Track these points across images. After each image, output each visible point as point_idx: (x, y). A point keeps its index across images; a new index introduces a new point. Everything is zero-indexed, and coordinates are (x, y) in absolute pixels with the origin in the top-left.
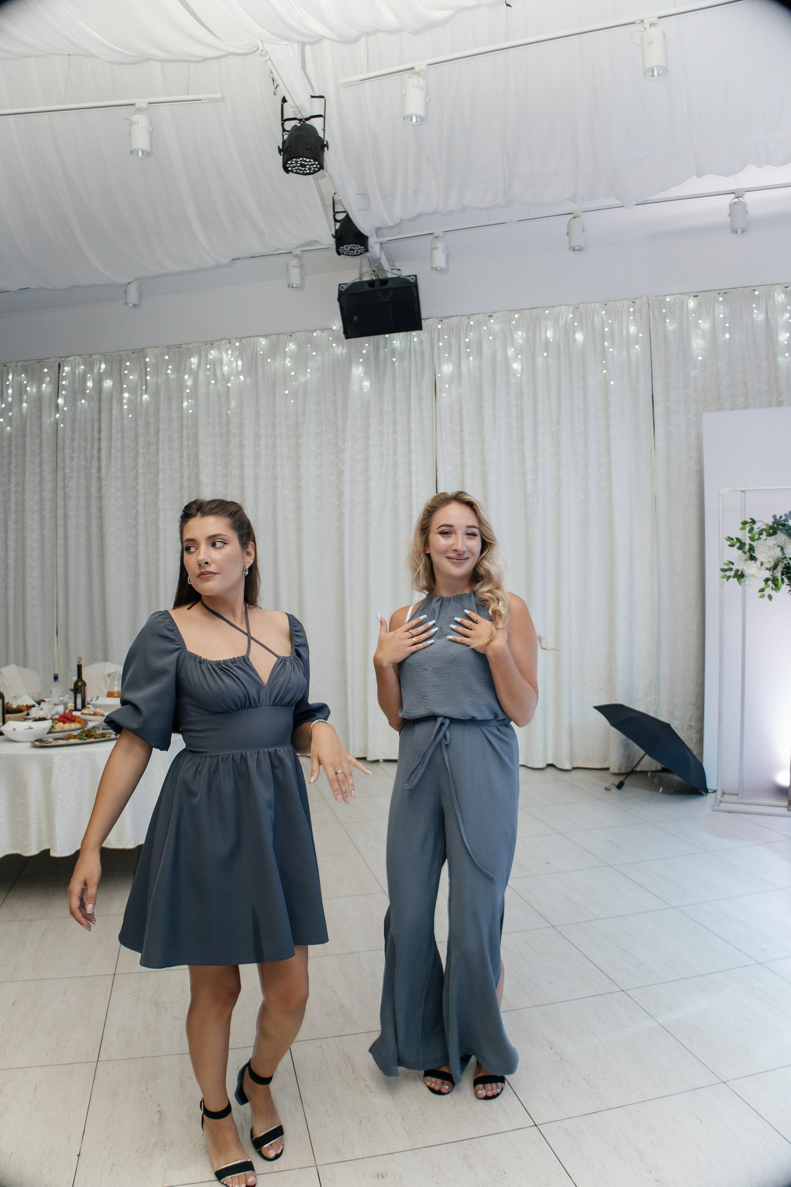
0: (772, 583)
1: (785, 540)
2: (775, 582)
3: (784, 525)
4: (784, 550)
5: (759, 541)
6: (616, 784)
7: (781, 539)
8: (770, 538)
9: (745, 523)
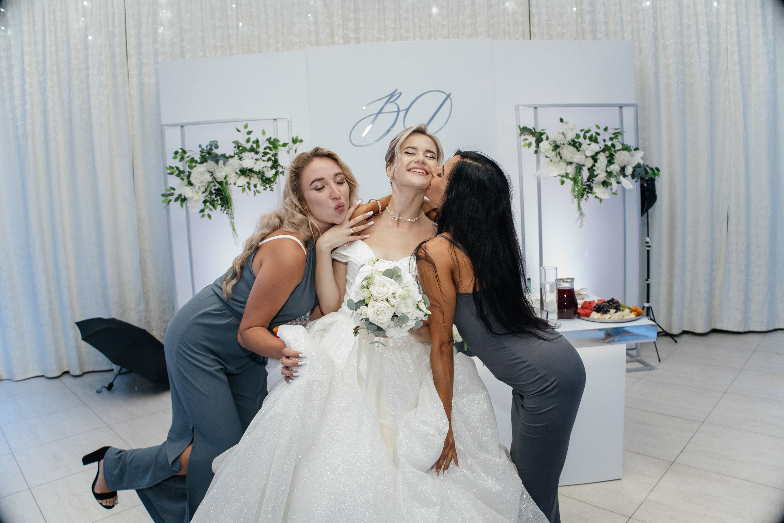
0: (210, 204)
1: (214, 166)
2: (212, 203)
3: (209, 153)
4: (214, 175)
5: (195, 169)
6: (107, 386)
7: (211, 166)
8: (201, 165)
9: (176, 153)
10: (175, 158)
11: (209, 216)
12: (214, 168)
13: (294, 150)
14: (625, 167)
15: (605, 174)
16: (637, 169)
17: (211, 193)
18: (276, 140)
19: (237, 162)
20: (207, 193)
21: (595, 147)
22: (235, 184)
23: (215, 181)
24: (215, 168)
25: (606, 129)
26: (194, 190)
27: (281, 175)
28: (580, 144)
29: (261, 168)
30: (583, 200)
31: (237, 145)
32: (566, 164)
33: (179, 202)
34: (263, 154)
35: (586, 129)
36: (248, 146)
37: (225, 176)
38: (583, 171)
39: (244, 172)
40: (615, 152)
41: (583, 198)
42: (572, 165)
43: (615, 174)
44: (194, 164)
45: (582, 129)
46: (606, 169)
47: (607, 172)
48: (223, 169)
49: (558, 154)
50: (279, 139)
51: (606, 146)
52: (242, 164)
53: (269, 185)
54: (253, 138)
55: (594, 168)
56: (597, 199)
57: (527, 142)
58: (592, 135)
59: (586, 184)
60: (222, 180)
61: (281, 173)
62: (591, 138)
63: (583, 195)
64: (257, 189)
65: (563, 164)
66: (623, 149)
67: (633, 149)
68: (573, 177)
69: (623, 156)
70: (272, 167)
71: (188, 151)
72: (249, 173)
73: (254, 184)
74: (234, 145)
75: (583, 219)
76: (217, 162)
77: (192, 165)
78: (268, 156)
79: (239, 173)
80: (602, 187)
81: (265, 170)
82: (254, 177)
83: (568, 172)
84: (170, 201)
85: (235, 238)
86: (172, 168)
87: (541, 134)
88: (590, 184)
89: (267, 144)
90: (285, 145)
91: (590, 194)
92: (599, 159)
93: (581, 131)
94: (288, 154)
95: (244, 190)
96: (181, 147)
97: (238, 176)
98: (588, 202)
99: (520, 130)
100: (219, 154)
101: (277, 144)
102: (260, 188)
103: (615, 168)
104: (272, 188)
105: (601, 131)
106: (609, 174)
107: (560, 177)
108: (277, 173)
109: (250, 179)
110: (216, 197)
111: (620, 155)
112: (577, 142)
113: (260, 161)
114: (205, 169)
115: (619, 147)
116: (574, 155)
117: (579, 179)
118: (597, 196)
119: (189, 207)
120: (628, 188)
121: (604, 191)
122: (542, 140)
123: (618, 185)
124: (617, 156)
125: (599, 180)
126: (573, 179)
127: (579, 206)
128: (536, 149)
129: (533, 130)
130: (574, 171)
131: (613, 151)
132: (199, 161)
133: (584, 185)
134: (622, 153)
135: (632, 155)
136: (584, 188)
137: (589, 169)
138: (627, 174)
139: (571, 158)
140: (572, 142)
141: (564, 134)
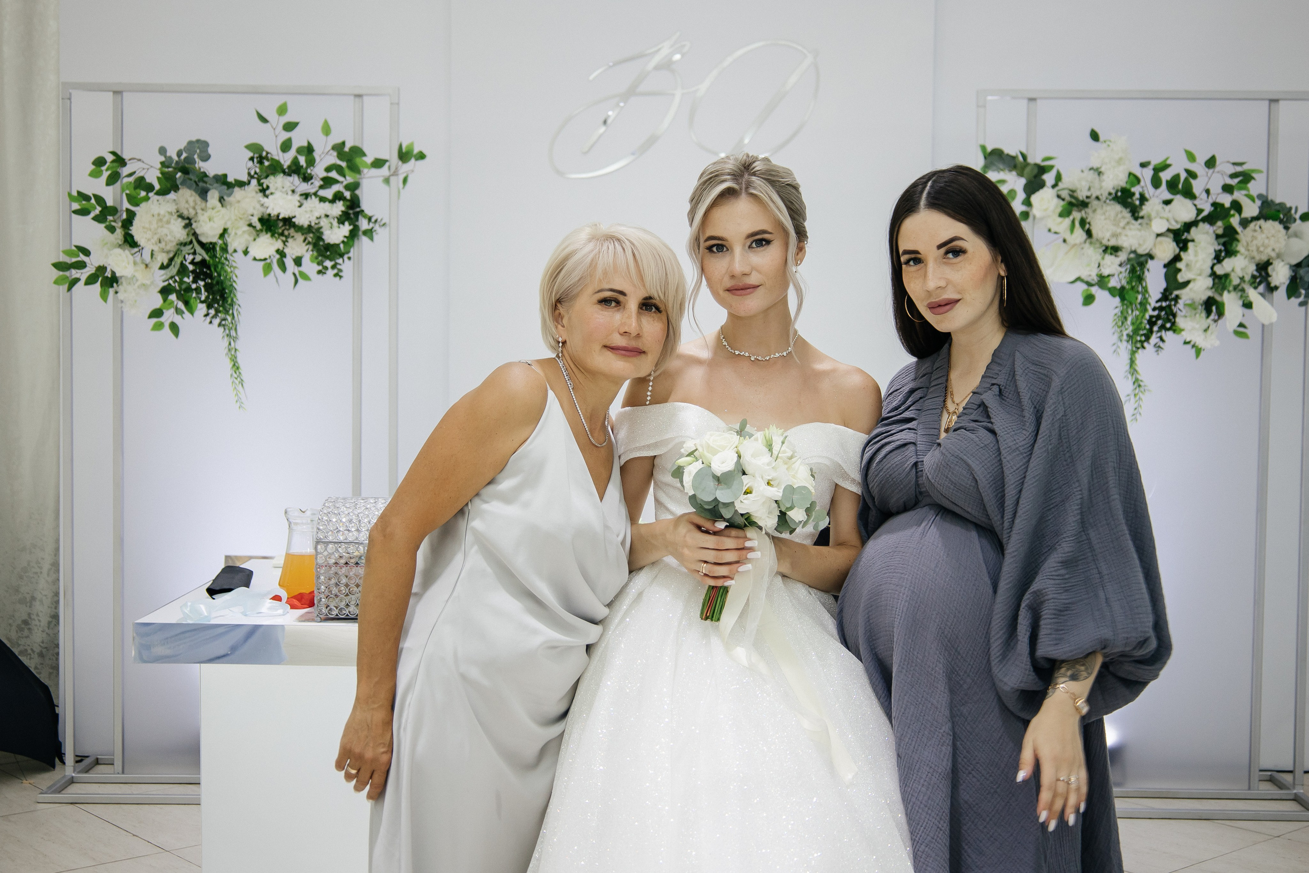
0: (178, 298)
1: (196, 204)
2: (185, 295)
3: (185, 171)
4: (194, 226)
5: (143, 205)
7: (187, 202)
8: (160, 198)
9: (99, 162)
10: (95, 174)
11: (174, 328)
12: (194, 208)
13: (401, 177)
14: (1268, 263)
15: (1209, 282)
16: (1302, 272)
17: (183, 270)
18: (357, 152)
19: (253, 197)
20: (173, 270)
21: (1183, 210)
22: (246, 252)
23: (194, 241)
24: (198, 208)
25: (1211, 163)
26: (138, 258)
27: (365, 239)
28: (1143, 199)
29: (315, 218)
30: (1149, 347)
31: (256, 155)
32: (1101, 250)
33: (98, 286)
34: (322, 183)
35: (1156, 161)
36: (286, 160)
37: (221, 231)
38: (1148, 270)
39: (271, 225)
40: (1245, 223)
41: (1149, 343)
42: (1120, 253)
43: (1236, 281)
44: (143, 194)
45: (1144, 160)
46: (1212, 268)
47: (1213, 274)
48: (218, 211)
49: (1077, 224)
50: (365, 150)
51: (1215, 205)
52: (266, 205)
53: (333, 263)
54: (299, 139)
55: (1179, 265)
56: (1189, 346)
58: (1177, 177)
59: (1158, 305)
60: (214, 240)
61: (365, 233)
62: (1172, 185)
63: (1148, 338)
64: (303, 268)
65: (1092, 253)
66: (1263, 216)
67: (1297, 216)
68: (1118, 287)
69: (1264, 236)
70: (343, 219)
71: (130, 160)
72: (283, 228)
73: (294, 257)
74: (251, 154)
75: (1140, 399)
76: (203, 194)
77: (139, 195)
78: (335, 188)
79: (259, 226)
80: (1204, 314)
81: (324, 223)
82: (295, 240)
83: (1106, 272)
84: (77, 280)
85: (235, 389)
86: (86, 198)
87: (1042, 170)
88: (1169, 306)
89: (333, 159)
90: (378, 163)
91: (1170, 333)
92: (1193, 241)
93: (1143, 165)
94: (385, 187)
95: (268, 269)
96: (111, 150)
97: (254, 233)
98: (1162, 353)
99: (985, 158)
100: (211, 173)
101: (358, 160)
102: (310, 266)
103: (1239, 266)
104: (340, 270)
105: (1198, 167)
106: (1220, 281)
107: (1085, 287)
108: (354, 234)
109: (284, 242)
110: (195, 281)
111: (1255, 231)
112: (1133, 194)
113: (314, 201)
114: (172, 208)
115: (1251, 209)
116: (1124, 228)
117: (1138, 292)
118: (1188, 340)
119: (122, 302)
120: (1266, 323)
121: (1205, 326)
122: (1042, 185)
123: (1247, 311)
124: (1244, 235)
125: (1192, 295)
126: (1121, 293)
127: (1132, 362)
128: (1024, 208)
129: (1021, 158)
130: (1123, 270)
131: (1235, 221)
132: (157, 187)
133: (1154, 309)
134: (1260, 227)
135: (1296, 235)
136: (1151, 317)
137: (1165, 266)
138: (1272, 285)
139: (1115, 235)
140: (1119, 194)
141: (1100, 173)
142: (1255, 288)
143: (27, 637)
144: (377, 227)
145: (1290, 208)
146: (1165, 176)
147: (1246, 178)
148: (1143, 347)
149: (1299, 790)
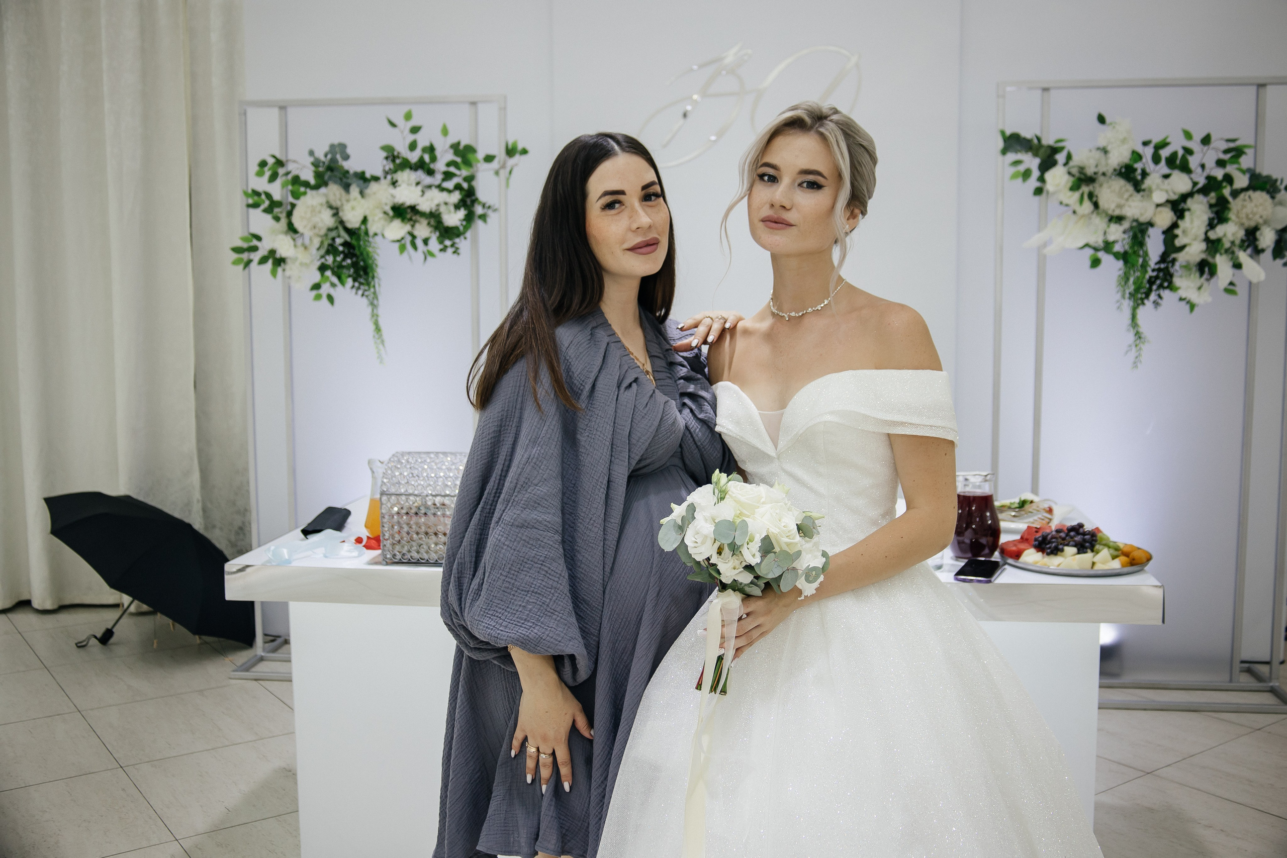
0: (332, 274)
1: (341, 196)
2: (338, 270)
3: (332, 169)
4: (341, 214)
5: (303, 198)
6: (99, 635)
7: (335, 195)
8: (314, 192)
9: (263, 164)
10: (260, 174)
11: (330, 298)
12: (340, 200)
13: (508, 169)
14: (1256, 229)
15: (1203, 246)
17: (331, 249)
18: (470, 149)
19: (386, 189)
20: (322, 251)
21: (1180, 183)
22: (384, 235)
23: (341, 229)
24: (343, 200)
25: (1206, 140)
26: (299, 244)
27: (480, 223)
28: (1144, 174)
29: (435, 205)
30: (1149, 303)
31: (390, 154)
32: (1106, 220)
33: (270, 264)
34: (443, 176)
35: (1156, 139)
36: (414, 157)
37: (362, 219)
38: (1149, 236)
39: (401, 212)
40: (1235, 194)
41: (1148, 300)
42: (1123, 222)
43: (1227, 245)
44: (302, 189)
45: (1146, 138)
46: (1206, 233)
47: (1207, 240)
48: (359, 202)
49: (1086, 197)
50: (478, 147)
51: (1209, 178)
52: (396, 195)
53: (452, 242)
54: (423, 140)
55: (1177, 232)
56: (1183, 303)
57: (1022, 168)
58: (1174, 154)
59: (1157, 267)
60: (357, 226)
61: (480, 217)
62: (1171, 161)
63: (1147, 295)
64: (429, 248)
65: (1099, 222)
66: (1252, 187)
67: (1282, 187)
68: (1122, 250)
69: (1253, 205)
70: (459, 205)
71: (288, 161)
72: (410, 214)
73: (422, 238)
74: (384, 154)
75: (1140, 349)
76: (347, 187)
77: (298, 190)
78: (455, 180)
79: (391, 213)
80: (1198, 274)
81: (443, 209)
82: (421, 224)
83: (1111, 238)
84: (250, 261)
85: (377, 347)
86: (256, 193)
87: (1054, 150)
88: (1167, 268)
89: (450, 156)
90: (489, 159)
91: (1167, 291)
92: (1189, 210)
93: (1145, 144)
94: (496, 178)
95: (403, 249)
96: (273, 154)
97: (388, 219)
98: (1160, 309)
99: (1005, 141)
100: (352, 171)
101: (470, 156)
102: (434, 245)
103: (1230, 231)
104: (458, 248)
105: (1195, 145)
106: (1213, 245)
107: (1092, 252)
108: (469, 218)
109: (413, 226)
110: (344, 260)
111: (1244, 200)
112: (1136, 170)
113: (435, 192)
114: (323, 200)
115: (1241, 181)
116: (1127, 200)
117: (1139, 256)
118: (1184, 296)
119: (289, 278)
120: (1254, 281)
121: (1199, 284)
122: (1054, 163)
123: (1237, 271)
124: (1235, 205)
125: (1188, 258)
126: (1124, 257)
127: (1134, 317)
128: (1038, 184)
129: (1036, 141)
130: (1126, 236)
131: (1226, 192)
132: (312, 182)
133: (1153, 270)
134: (1250, 197)
135: (1281, 203)
136: (1151, 277)
137: (1164, 232)
138: (1260, 247)
139: (1120, 206)
140: (1123, 170)
141: (1105, 151)
142: (1245, 250)
143: (243, 540)
144: (490, 212)
145: (1276, 180)
146: (1165, 153)
147: (1237, 153)
148: (1143, 304)
149: (1275, 683)
